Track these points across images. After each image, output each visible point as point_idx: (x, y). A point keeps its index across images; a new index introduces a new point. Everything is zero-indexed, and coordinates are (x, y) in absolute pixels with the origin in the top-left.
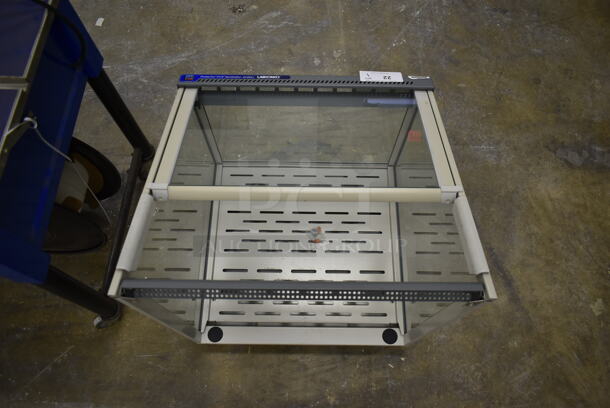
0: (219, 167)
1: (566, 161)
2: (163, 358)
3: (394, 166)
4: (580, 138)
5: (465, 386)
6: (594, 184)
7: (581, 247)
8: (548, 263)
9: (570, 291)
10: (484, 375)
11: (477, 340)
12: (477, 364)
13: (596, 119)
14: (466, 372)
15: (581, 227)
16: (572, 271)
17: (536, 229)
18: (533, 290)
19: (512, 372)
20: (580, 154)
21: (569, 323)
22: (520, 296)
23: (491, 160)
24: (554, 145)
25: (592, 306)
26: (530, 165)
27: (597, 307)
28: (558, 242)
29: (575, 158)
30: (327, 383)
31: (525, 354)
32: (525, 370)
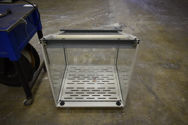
0: (67, 66)
1: (164, 67)
2: (44, 114)
3: (116, 65)
4: (166, 63)
5: (146, 122)
6: (173, 72)
7: (174, 85)
8: (165, 89)
9: (173, 96)
10: (151, 118)
11: (147, 109)
12: (149, 115)
13: (170, 59)
14: (145, 117)
15: (173, 81)
16: (173, 91)
17: (159, 81)
18: (162, 95)
19: (160, 117)
20: (168, 66)
21: (176, 104)
22: (158, 97)
23: (143, 67)
24: (160, 64)
25: (181, 99)
26: (154, 68)
27: (183, 100)
28: (166, 84)
29: (167, 67)
30: (99, 121)
31: (164, 112)
32: (165, 117)
